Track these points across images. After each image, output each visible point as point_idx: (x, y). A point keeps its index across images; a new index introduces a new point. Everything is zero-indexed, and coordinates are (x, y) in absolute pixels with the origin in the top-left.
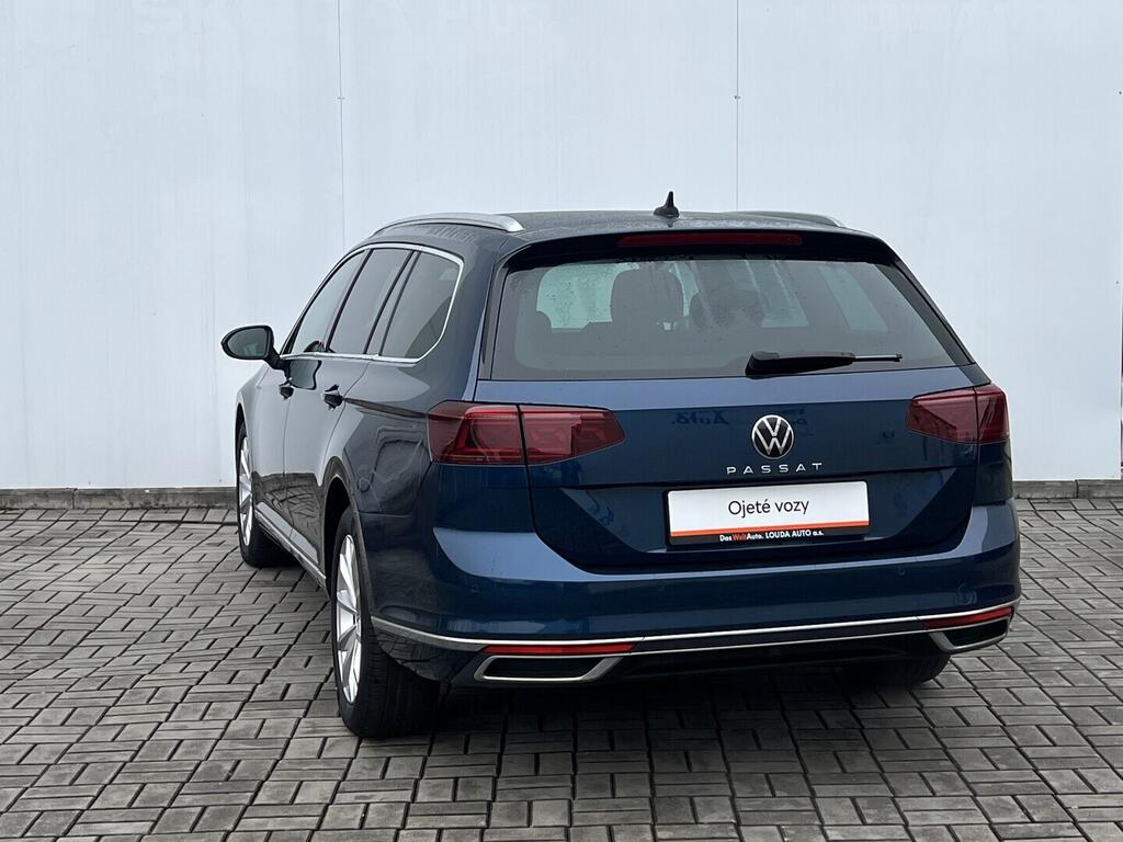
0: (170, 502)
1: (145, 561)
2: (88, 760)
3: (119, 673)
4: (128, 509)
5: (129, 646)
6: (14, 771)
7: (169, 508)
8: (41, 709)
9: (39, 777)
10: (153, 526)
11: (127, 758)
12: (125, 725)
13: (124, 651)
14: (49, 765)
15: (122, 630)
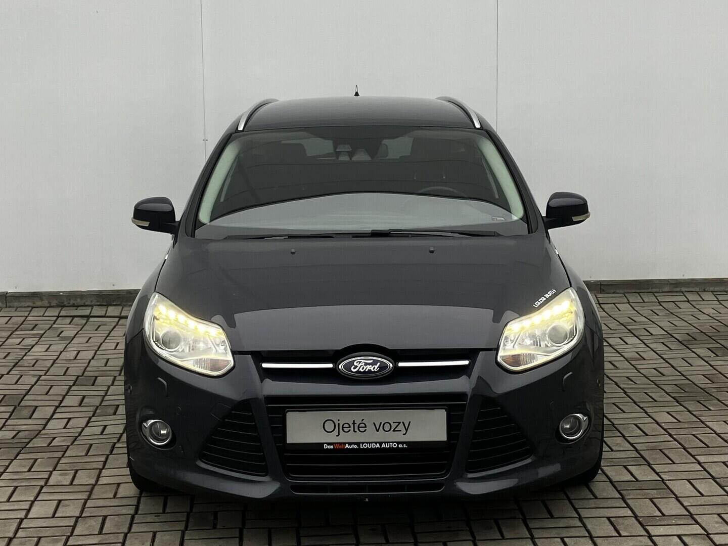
0: (79, 301)
1: (75, 349)
2: (105, 512)
3: (96, 441)
4: (48, 307)
5: (90, 418)
6: (53, 522)
7: (78, 306)
8: (51, 473)
9: (74, 527)
10: (68, 320)
11: (132, 512)
12: (119, 484)
13: (88, 422)
14: (78, 518)
15: (80, 405)
